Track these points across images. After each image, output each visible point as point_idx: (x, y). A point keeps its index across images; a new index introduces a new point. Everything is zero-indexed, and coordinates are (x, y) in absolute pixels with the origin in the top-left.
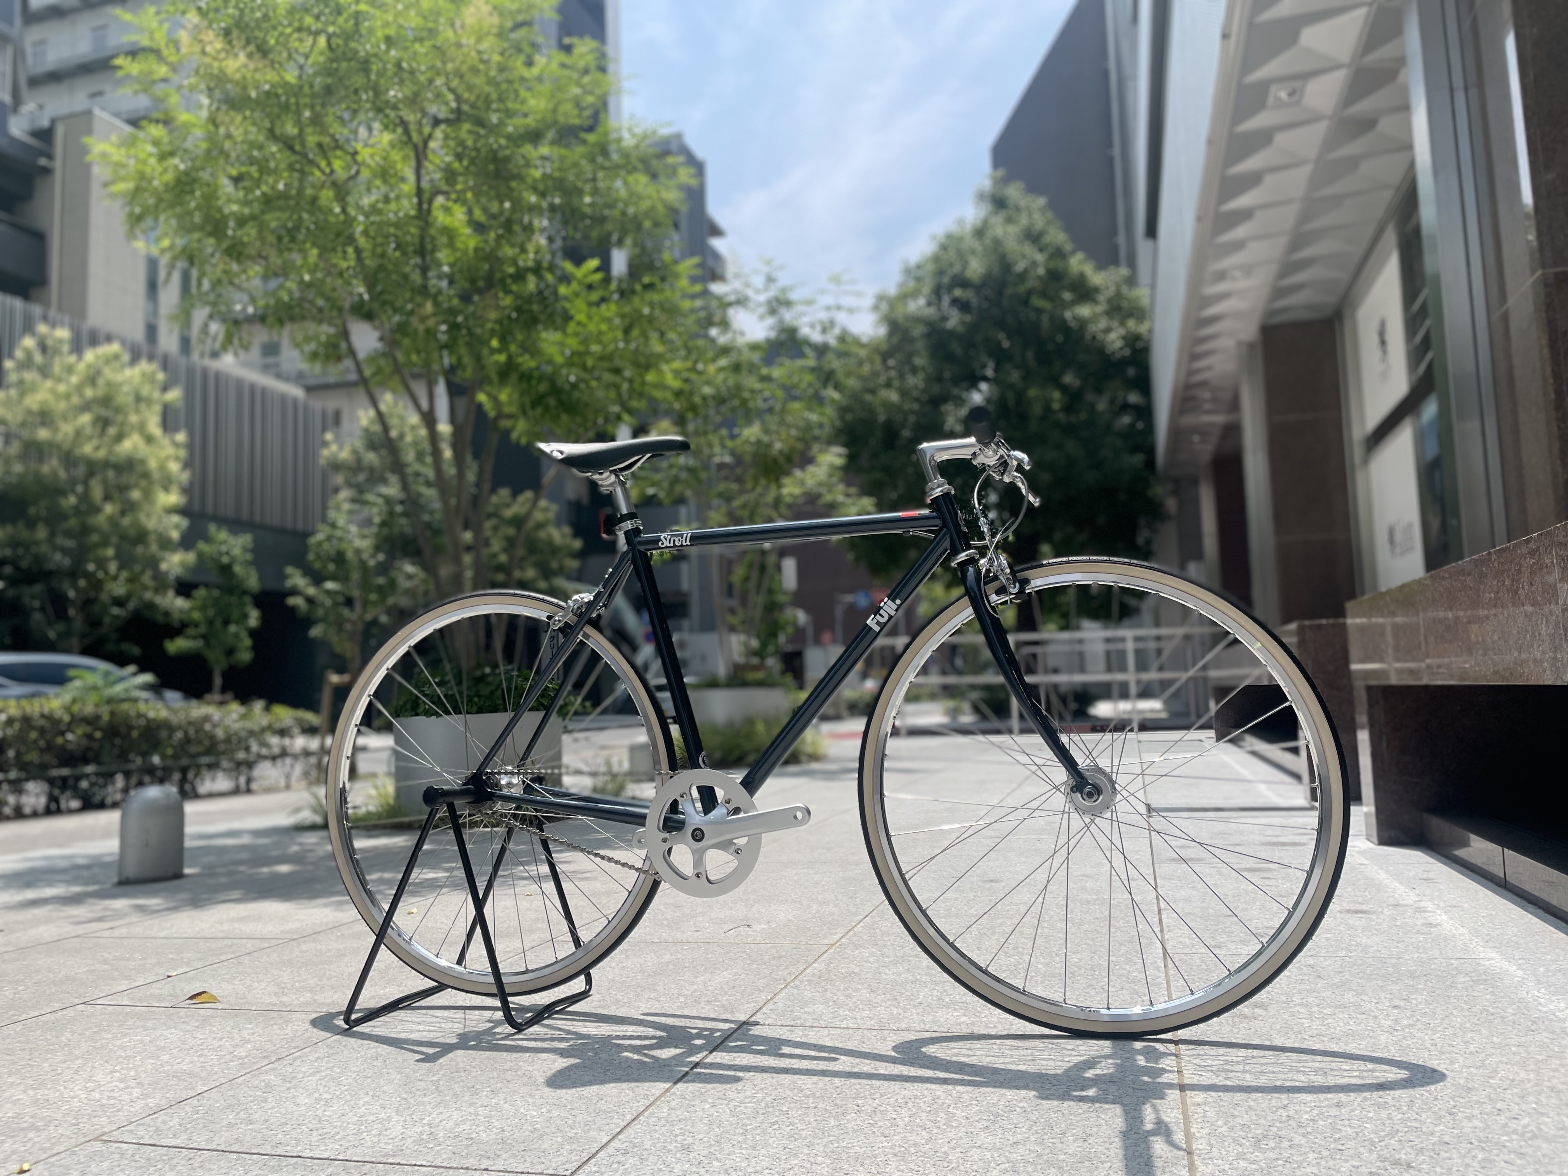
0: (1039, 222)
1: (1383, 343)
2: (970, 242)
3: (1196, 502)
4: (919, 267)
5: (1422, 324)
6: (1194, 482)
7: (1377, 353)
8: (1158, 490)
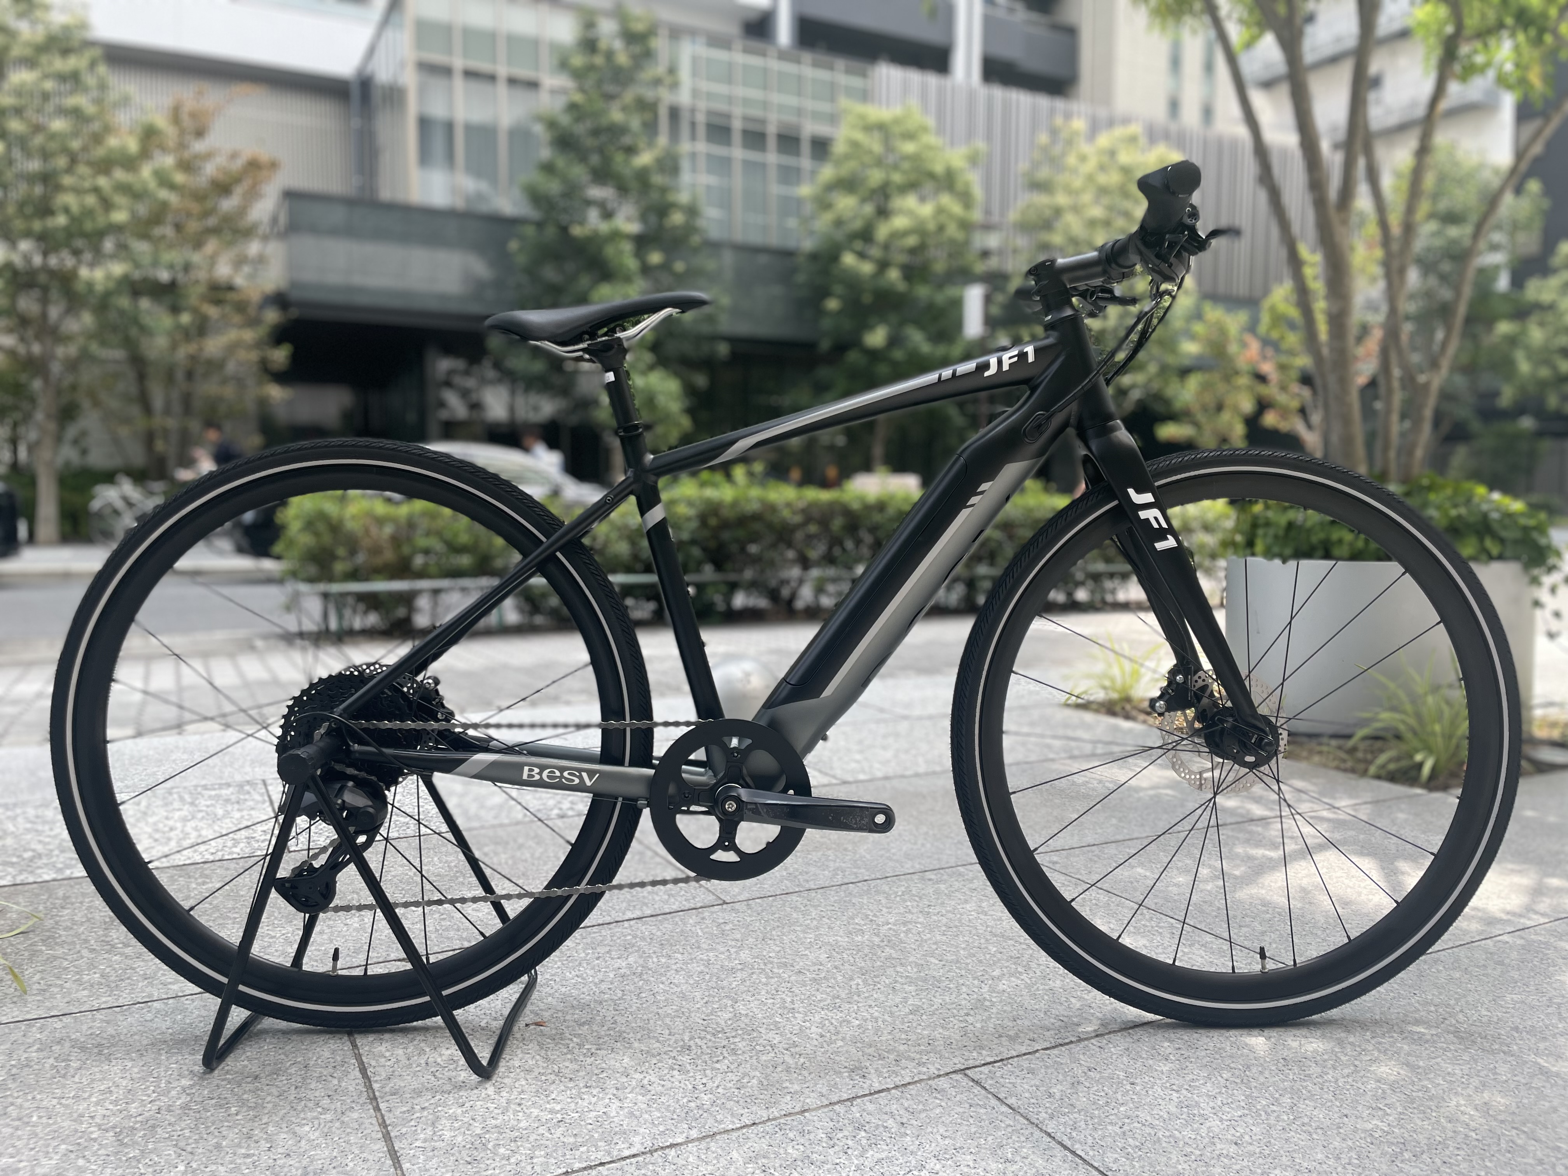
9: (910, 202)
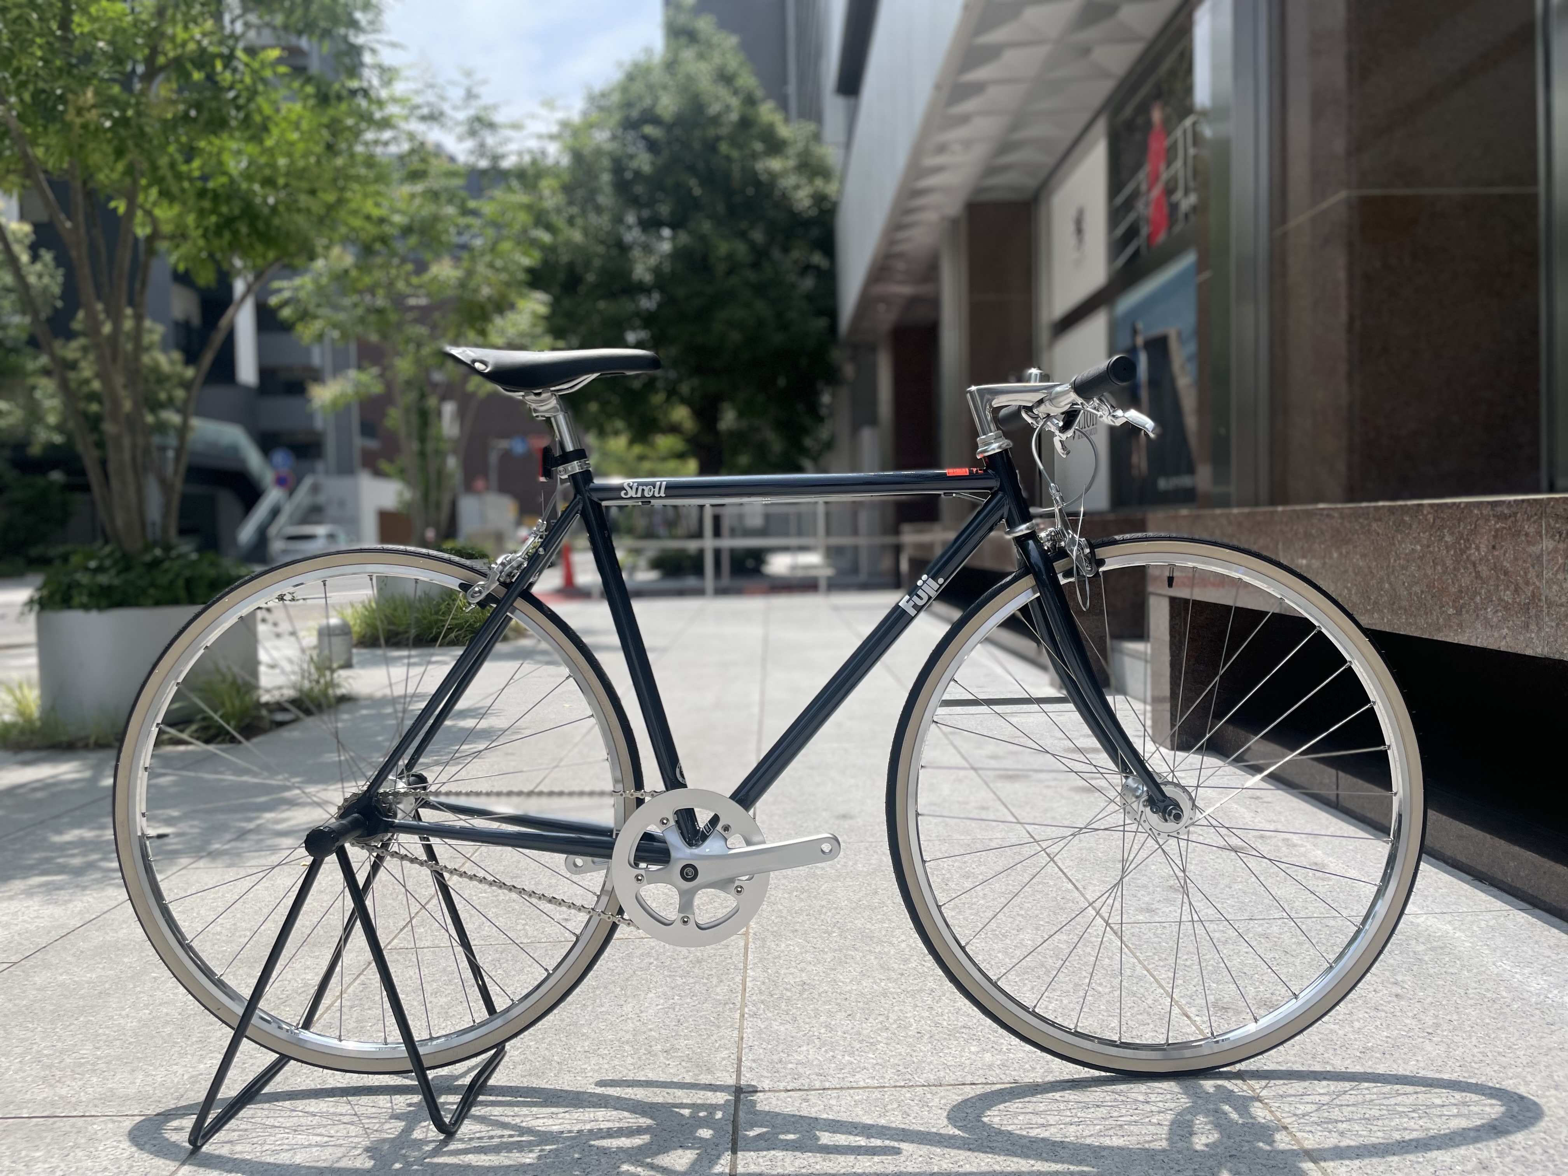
0: (733, 63)
1: (1079, 231)
2: (658, 76)
3: (873, 369)
4: (603, 95)
5: (1124, 218)
6: (872, 348)
7: (1071, 239)
8: (837, 355)
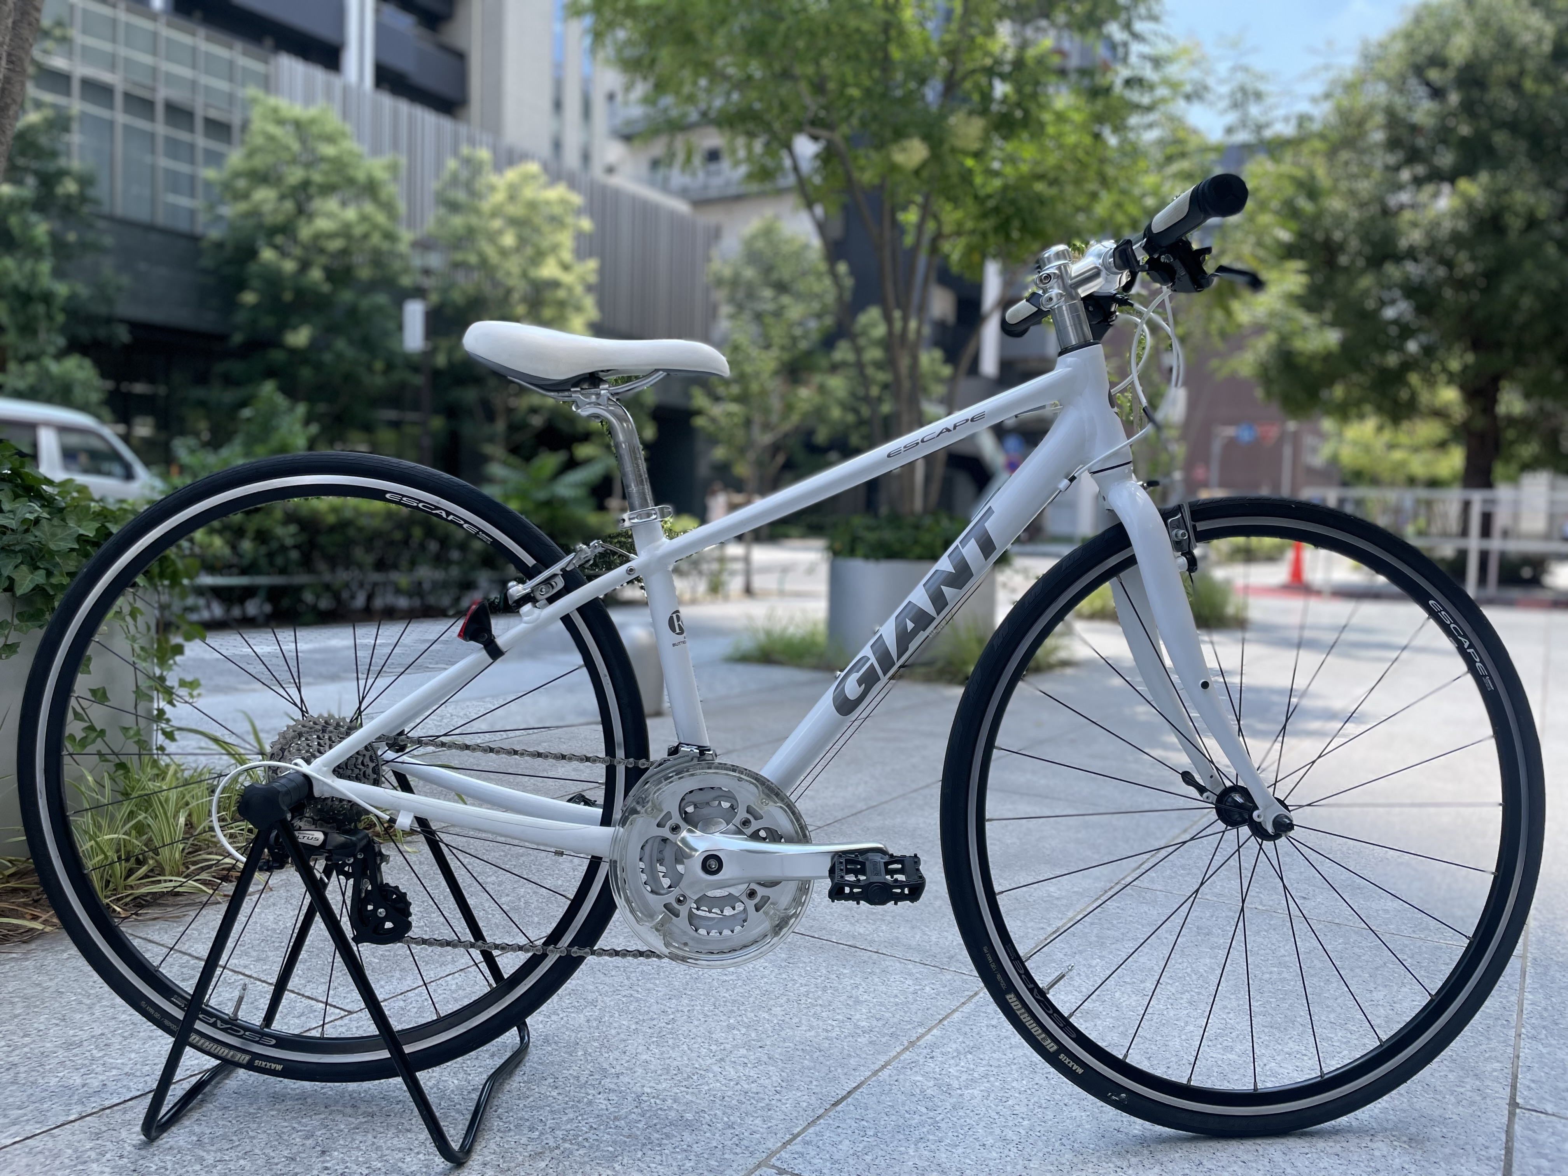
9: (332, 204)
